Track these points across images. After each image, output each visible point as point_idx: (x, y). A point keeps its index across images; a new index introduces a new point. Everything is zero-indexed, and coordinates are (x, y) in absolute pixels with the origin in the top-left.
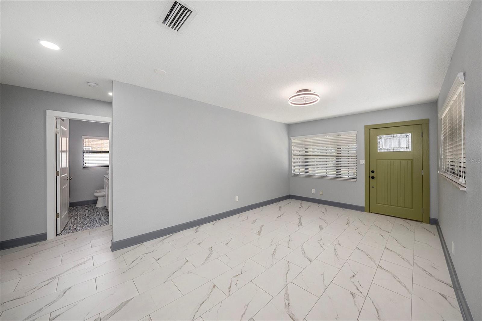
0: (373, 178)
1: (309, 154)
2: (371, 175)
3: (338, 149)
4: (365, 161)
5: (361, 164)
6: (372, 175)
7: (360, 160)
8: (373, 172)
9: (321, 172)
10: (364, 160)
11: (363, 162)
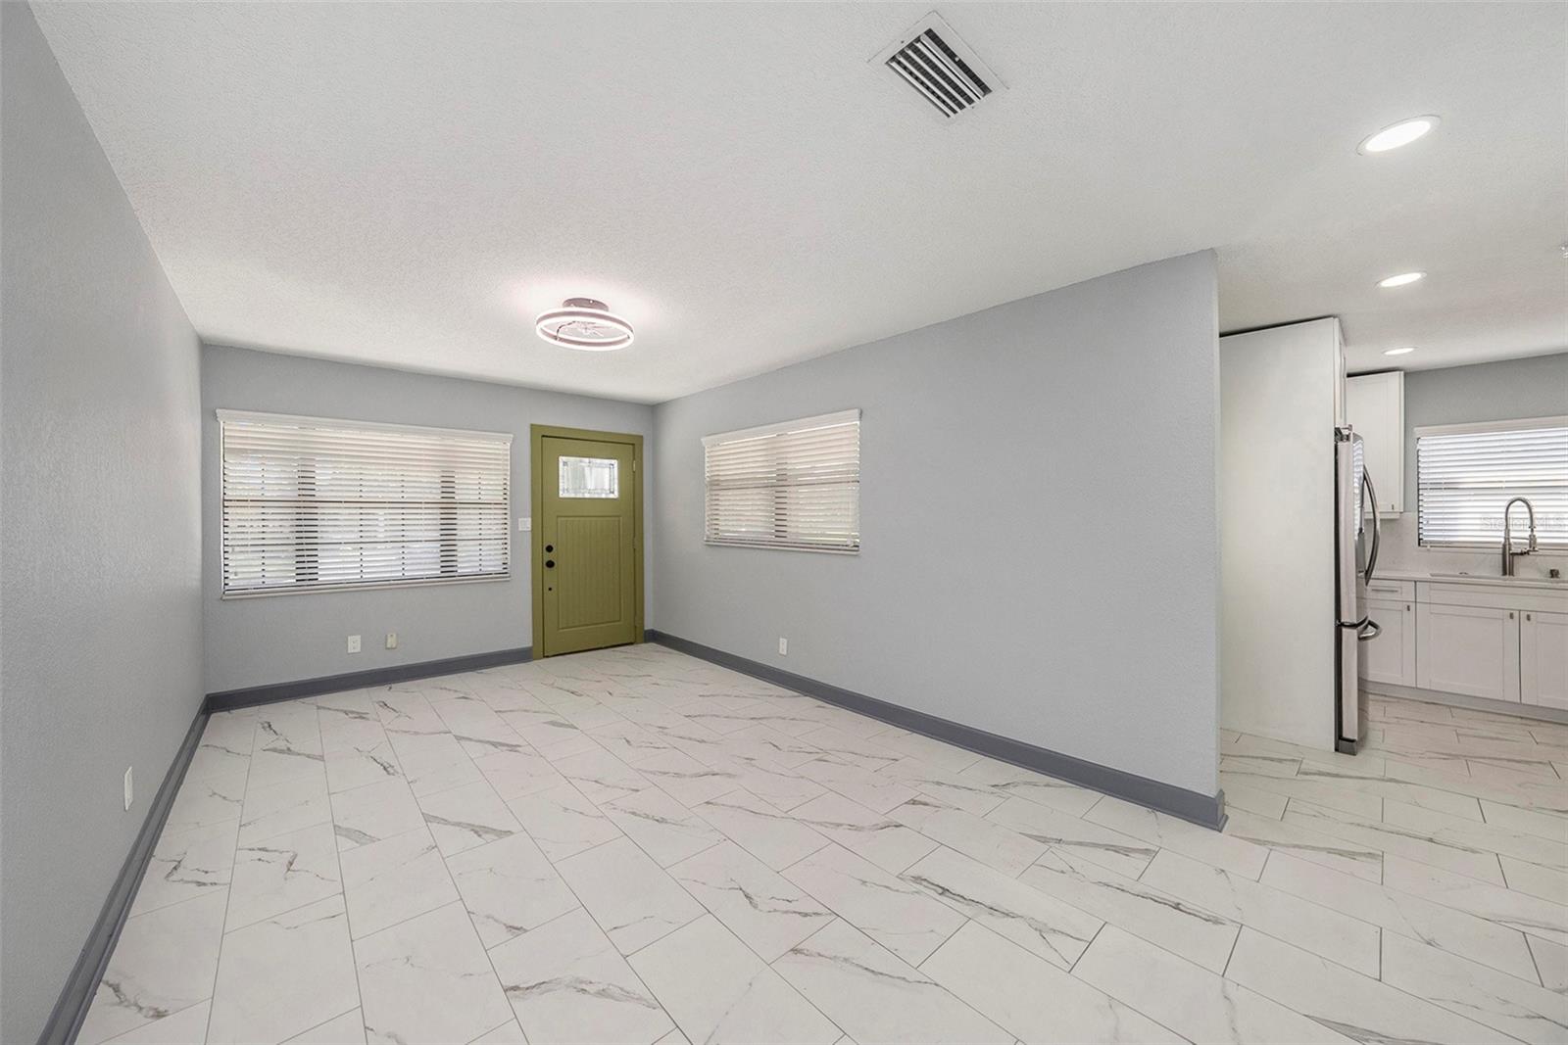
0: (550, 564)
1: (319, 495)
2: (547, 560)
3: (448, 485)
4: (532, 521)
5: (520, 529)
6: (548, 556)
7: (520, 520)
8: (549, 549)
9: (381, 564)
10: (530, 519)
11: (526, 524)
